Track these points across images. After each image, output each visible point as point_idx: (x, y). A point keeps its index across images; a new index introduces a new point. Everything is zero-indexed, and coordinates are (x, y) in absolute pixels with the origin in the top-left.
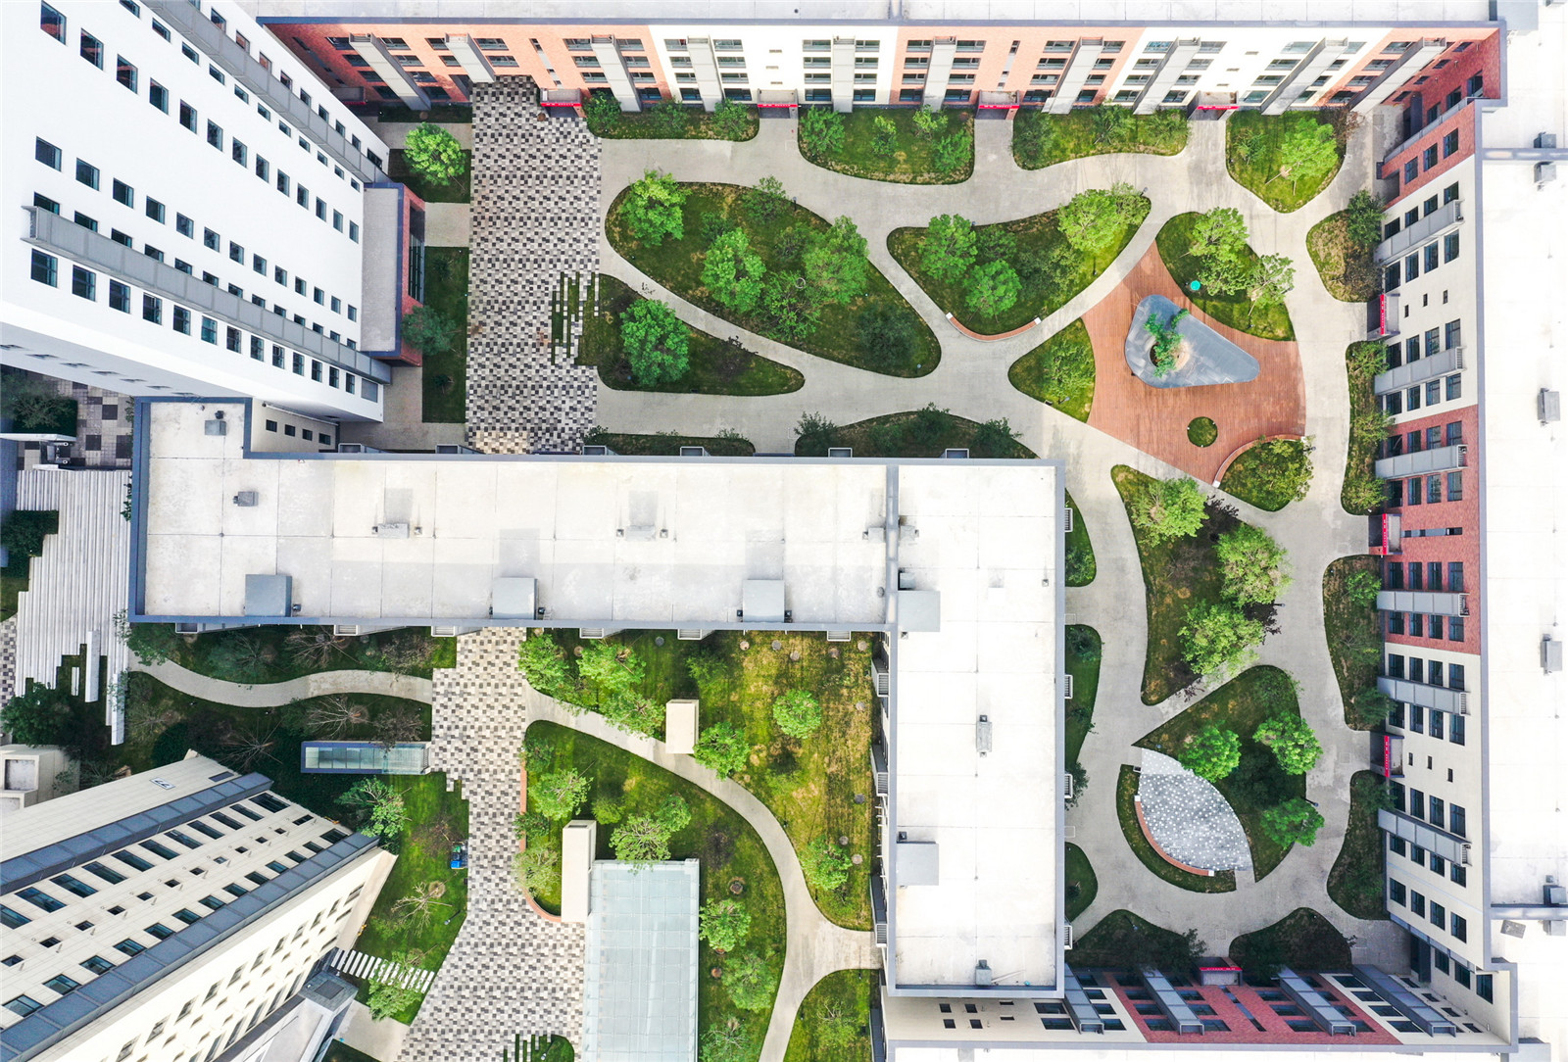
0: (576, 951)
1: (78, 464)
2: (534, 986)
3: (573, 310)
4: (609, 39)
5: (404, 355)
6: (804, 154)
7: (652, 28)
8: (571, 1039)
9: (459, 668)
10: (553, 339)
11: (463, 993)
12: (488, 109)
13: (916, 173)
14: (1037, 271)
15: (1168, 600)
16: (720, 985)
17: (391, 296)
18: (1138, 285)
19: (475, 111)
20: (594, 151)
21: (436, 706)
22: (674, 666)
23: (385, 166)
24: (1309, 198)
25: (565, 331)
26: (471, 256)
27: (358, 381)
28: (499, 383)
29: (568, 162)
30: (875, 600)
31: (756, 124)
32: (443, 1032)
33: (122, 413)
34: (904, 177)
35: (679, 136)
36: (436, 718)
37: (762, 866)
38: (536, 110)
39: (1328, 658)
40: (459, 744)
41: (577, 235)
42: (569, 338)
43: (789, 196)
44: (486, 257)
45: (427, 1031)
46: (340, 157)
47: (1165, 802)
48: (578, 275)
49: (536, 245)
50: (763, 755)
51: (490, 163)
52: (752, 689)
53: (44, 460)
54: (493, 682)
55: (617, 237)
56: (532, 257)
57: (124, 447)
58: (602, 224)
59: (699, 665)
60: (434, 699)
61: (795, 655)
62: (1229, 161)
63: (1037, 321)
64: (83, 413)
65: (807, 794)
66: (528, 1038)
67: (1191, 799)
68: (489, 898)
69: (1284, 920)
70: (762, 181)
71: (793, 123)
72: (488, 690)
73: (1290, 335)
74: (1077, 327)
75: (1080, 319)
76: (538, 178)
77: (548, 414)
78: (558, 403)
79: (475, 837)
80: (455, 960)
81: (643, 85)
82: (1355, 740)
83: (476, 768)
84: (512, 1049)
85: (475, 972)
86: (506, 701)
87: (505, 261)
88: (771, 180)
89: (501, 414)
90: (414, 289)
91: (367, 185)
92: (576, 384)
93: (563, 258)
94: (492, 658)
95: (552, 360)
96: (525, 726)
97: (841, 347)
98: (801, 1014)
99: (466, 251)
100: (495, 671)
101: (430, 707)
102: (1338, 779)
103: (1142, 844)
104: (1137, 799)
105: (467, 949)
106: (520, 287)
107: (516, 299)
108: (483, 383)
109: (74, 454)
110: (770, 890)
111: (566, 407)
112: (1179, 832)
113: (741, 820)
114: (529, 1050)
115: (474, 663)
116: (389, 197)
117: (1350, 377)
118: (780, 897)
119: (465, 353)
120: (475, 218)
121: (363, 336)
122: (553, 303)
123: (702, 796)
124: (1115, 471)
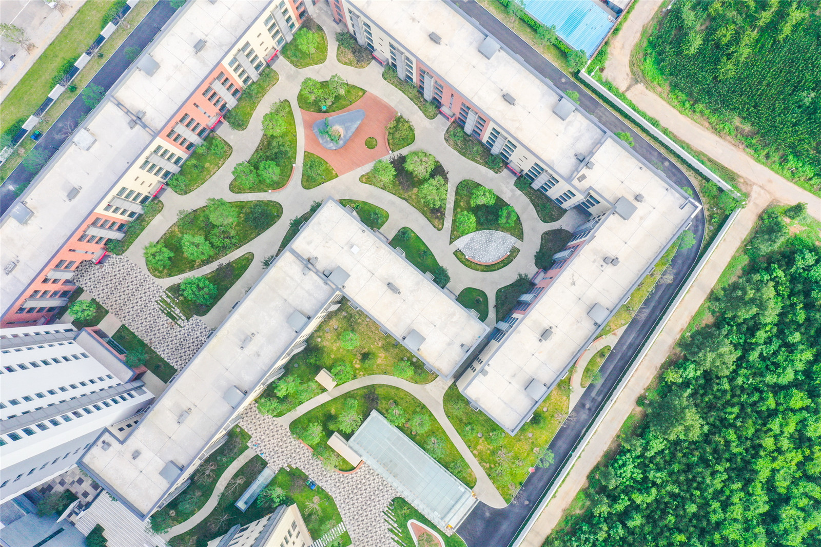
0: (372, 471)
1: (88, 505)
2: (372, 493)
3: (170, 307)
4: (88, 227)
5: (138, 372)
6: (182, 194)
7: (96, 211)
8: (398, 496)
9: (253, 436)
10: (174, 321)
11: (356, 518)
12: (84, 282)
13: (217, 165)
14: (276, 153)
15: (414, 197)
16: (419, 435)
17: (116, 361)
18: (308, 126)
19: (82, 287)
20: (126, 259)
21: (259, 453)
22: (308, 367)
23: (75, 329)
24: (327, 50)
25: (175, 315)
26: (126, 326)
27: (133, 392)
28: (174, 350)
29: (122, 270)
30: (326, 287)
31: (160, 201)
32: (363, 534)
33: (83, 477)
34: (215, 169)
35: (143, 229)
36: (263, 457)
37: (393, 392)
38: (98, 267)
39: (472, 162)
40: (277, 456)
41: (147, 286)
42: (178, 316)
43: (190, 211)
44: (131, 321)
45: (358, 539)
46: (56, 340)
47: (475, 250)
48: (161, 297)
49: (140, 302)
50: (358, 362)
51: (102, 295)
52: (335, 349)
53: (77, 514)
54: (266, 428)
55: (159, 274)
56: (143, 306)
57: (95, 486)
58: (151, 276)
59: (311, 359)
60: (256, 452)
61: (336, 327)
62: (294, 65)
63: (294, 165)
64: (73, 490)
65: (382, 358)
66: (387, 509)
67: (481, 241)
68: (333, 485)
69: (541, 243)
70: (177, 215)
71: (169, 190)
72: (267, 432)
73: (364, 92)
74: (307, 155)
75: (305, 152)
76: (119, 284)
77: (196, 342)
78: (195, 336)
79: (310, 474)
80: (344, 512)
81: (116, 227)
82: (504, 175)
83: (289, 456)
84: (386, 517)
85: (352, 509)
86: (276, 429)
87: (137, 316)
88: (180, 212)
89: (184, 357)
90: (121, 352)
91: (74, 339)
92: (194, 325)
93: (151, 297)
94: (258, 423)
95: (181, 327)
96: (288, 430)
97: (252, 233)
98: (448, 417)
99: (123, 326)
100: (263, 425)
101: (257, 455)
102: (512, 191)
103: (483, 267)
104: (467, 257)
105: (343, 506)
106: (149, 318)
107: (152, 322)
108: (170, 354)
109: (84, 503)
110: (402, 395)
111: (199, 334)
112: (488, 253)
113: (373, 386)
114: (390, 512)
115: (255, 430)
116: (84, 335)
117: (392, 84)
118: (407, 394)
119: (155, 352)
120: (116, 314)
121: (120, 379)
122: (163, 312)
123: (356, 392)
124: (361, 180)
